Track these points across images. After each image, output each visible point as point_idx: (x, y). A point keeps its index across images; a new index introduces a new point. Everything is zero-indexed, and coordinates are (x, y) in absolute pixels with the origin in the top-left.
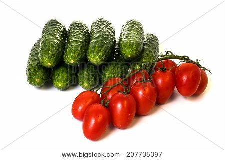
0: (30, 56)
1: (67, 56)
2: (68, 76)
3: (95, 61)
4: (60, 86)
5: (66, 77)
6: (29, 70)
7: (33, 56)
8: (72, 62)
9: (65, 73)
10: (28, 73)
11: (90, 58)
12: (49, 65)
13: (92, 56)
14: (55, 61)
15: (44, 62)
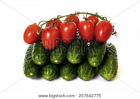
0: (26, 55)
1: (52, 57)
2: (53, 71)
3: (72, 61)
4: (47, 78)
5: (51, 71)
6: (25, 66)
7: (28, 55)
8: (56, 61)
9: (50, 69)
10: (24, 69)
11: (69, 58)
12: (40, 63)
13: (71, 57)
14: (43, 60)
15: (36, 61)
